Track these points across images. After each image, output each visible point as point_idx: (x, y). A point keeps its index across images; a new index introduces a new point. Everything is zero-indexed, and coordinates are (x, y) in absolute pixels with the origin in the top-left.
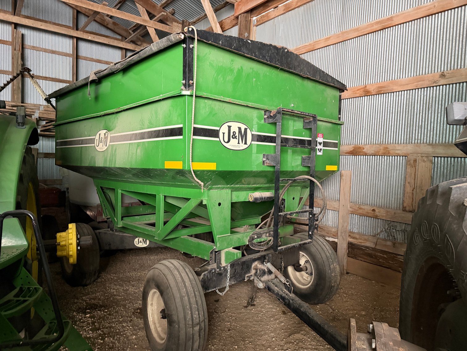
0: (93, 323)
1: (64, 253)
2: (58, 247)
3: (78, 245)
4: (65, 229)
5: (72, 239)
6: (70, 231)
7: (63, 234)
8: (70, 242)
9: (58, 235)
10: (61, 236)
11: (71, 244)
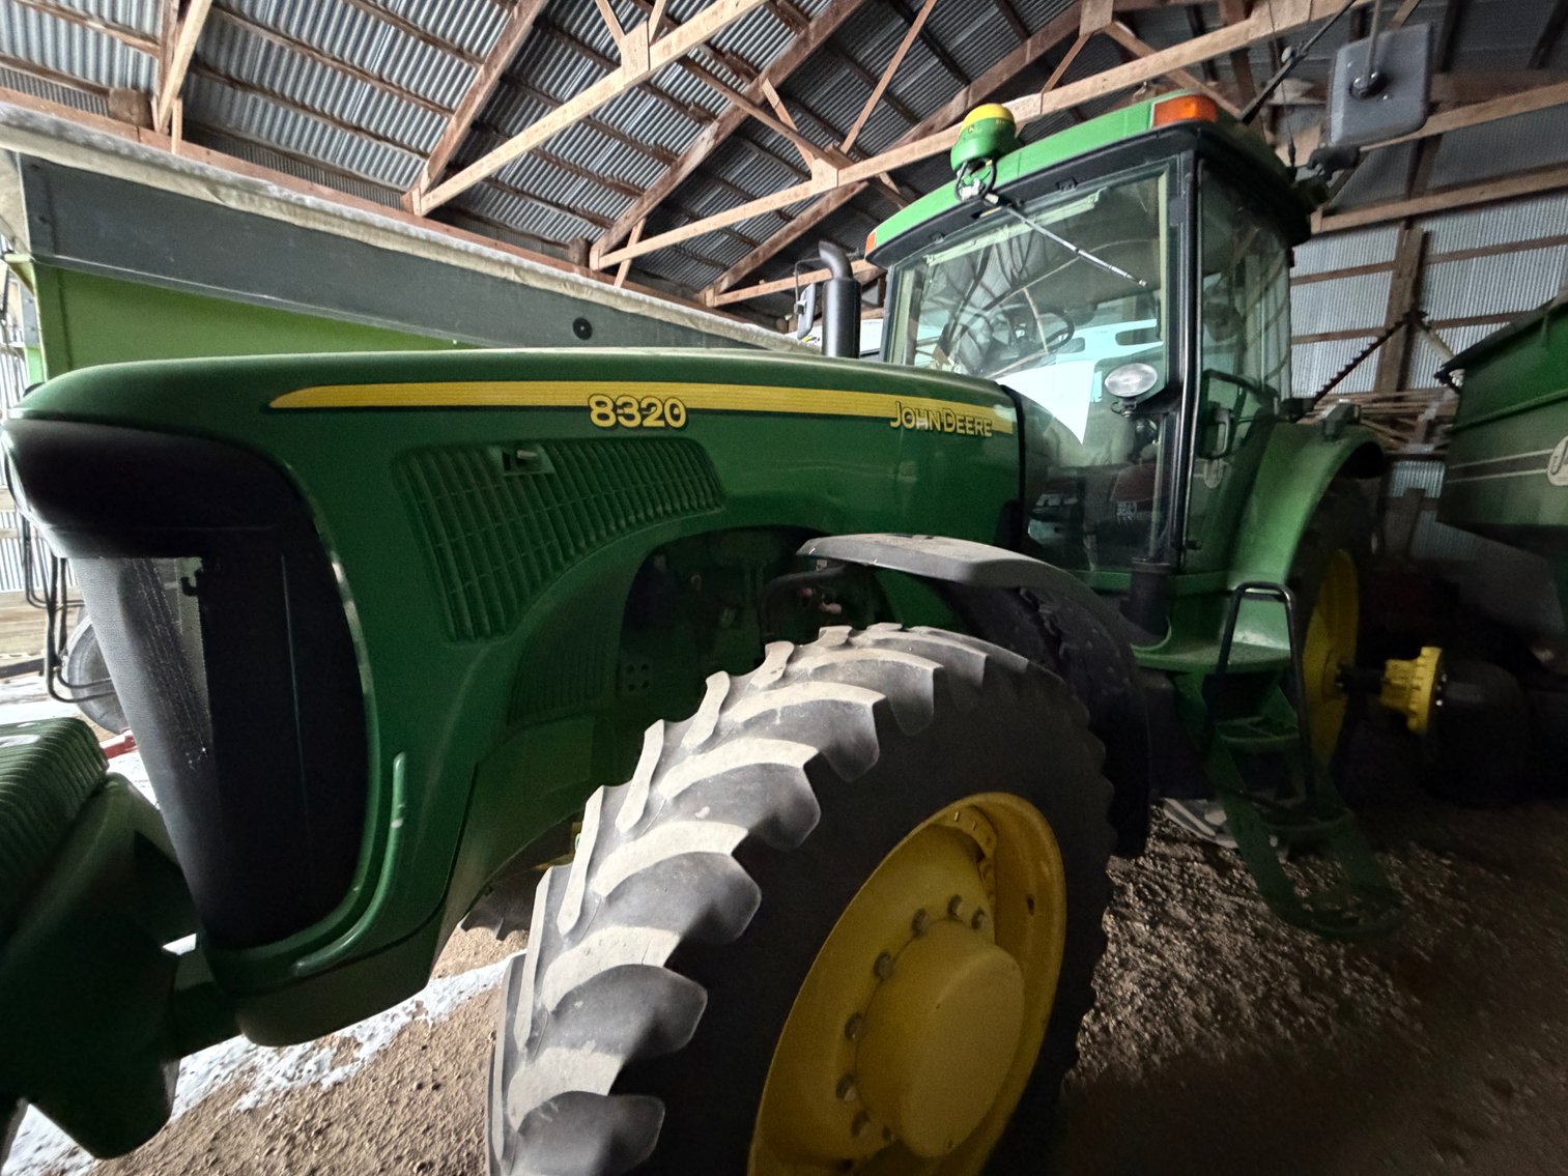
0: (1453, 881)
1: (1399, 704)
2: (1386, 689)
3: (1435, 695)
4: (1412, 654)
5: (1422, 679)
6: (1420, 661)
7: (1405, 665)
8: (1416, 682)
9: (1392, 664)
10: (1396, 668)
11: (1418, 688)
